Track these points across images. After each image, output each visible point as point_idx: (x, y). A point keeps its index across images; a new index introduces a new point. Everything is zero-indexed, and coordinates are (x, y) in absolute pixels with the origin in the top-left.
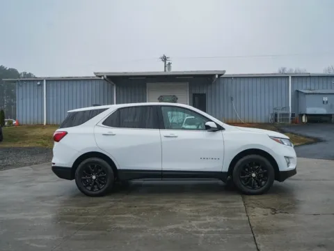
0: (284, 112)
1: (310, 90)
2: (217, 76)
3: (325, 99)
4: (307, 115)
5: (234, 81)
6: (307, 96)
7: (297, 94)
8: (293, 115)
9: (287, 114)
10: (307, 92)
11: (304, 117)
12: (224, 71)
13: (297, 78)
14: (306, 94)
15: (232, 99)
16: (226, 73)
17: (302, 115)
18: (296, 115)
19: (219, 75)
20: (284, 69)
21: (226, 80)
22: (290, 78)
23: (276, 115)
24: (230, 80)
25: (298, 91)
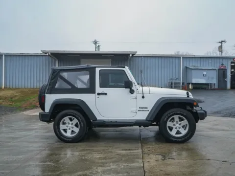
0: (177, 81)
1: (195, 66)
2: (131, 55)
3: (205, 73)
4: (192, 84)
5: (143, 59)
6: (193, 71)
7: (186, 69)
8: (183, 83)
9: (179, 83)
10: (193, 68)
11: (190, 85)
12: (136, 52)
13: (186, 58)
14: (192, 69)
15: (141, 71)
16: (137, 54)
17: (189, 84)
18: (186, 84)
19: (133, 55)
20: (178, 52)
21: (137, 58)
22: (181, 58)
23: (172, 83)
24: (140, 58)
25: (186, 67)
